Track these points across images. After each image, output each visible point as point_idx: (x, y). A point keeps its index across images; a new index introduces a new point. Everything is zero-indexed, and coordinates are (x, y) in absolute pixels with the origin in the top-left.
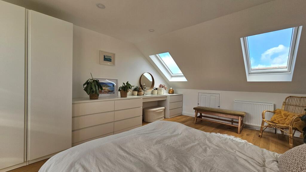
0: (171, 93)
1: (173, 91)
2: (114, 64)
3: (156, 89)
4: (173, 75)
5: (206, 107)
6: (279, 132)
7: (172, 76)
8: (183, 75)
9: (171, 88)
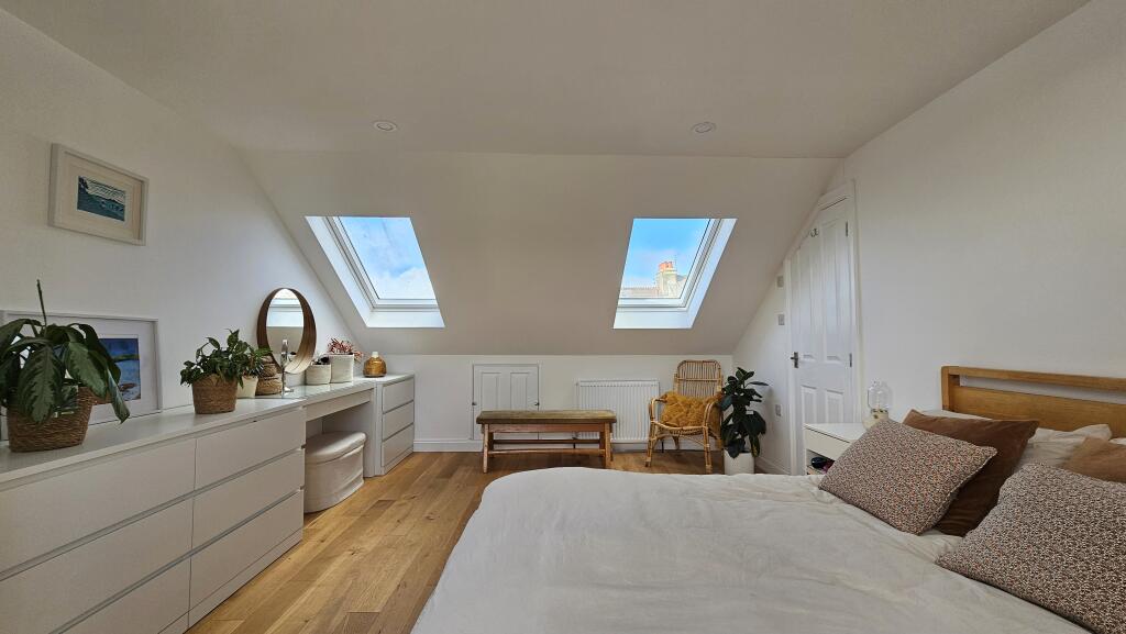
0: (373, 373)
1: (384, 365)
2: (139, 234)
3: (325, 360)
4: (378, 303)
5: (513, 409)
6: (670, 446)
7: (374, 308)
8: (435, 303)
9: (375, 355)
